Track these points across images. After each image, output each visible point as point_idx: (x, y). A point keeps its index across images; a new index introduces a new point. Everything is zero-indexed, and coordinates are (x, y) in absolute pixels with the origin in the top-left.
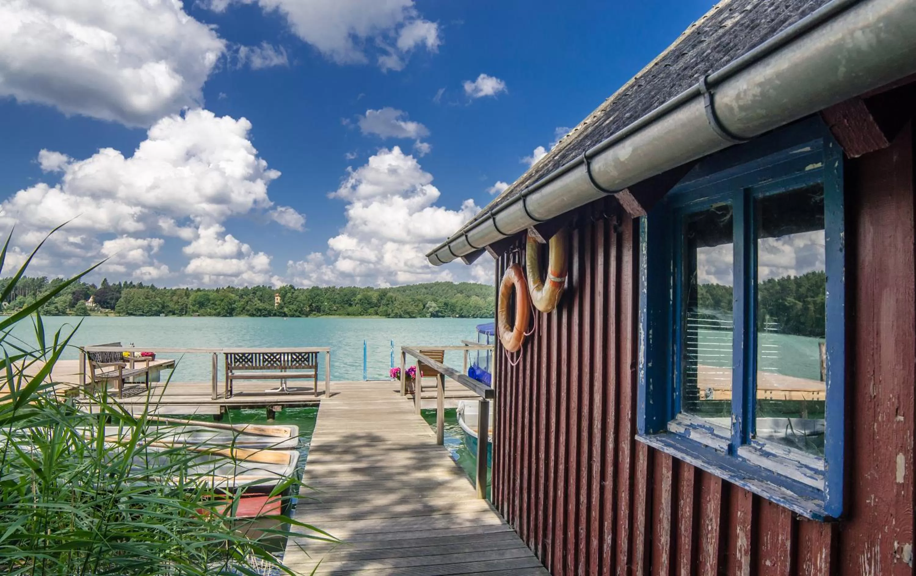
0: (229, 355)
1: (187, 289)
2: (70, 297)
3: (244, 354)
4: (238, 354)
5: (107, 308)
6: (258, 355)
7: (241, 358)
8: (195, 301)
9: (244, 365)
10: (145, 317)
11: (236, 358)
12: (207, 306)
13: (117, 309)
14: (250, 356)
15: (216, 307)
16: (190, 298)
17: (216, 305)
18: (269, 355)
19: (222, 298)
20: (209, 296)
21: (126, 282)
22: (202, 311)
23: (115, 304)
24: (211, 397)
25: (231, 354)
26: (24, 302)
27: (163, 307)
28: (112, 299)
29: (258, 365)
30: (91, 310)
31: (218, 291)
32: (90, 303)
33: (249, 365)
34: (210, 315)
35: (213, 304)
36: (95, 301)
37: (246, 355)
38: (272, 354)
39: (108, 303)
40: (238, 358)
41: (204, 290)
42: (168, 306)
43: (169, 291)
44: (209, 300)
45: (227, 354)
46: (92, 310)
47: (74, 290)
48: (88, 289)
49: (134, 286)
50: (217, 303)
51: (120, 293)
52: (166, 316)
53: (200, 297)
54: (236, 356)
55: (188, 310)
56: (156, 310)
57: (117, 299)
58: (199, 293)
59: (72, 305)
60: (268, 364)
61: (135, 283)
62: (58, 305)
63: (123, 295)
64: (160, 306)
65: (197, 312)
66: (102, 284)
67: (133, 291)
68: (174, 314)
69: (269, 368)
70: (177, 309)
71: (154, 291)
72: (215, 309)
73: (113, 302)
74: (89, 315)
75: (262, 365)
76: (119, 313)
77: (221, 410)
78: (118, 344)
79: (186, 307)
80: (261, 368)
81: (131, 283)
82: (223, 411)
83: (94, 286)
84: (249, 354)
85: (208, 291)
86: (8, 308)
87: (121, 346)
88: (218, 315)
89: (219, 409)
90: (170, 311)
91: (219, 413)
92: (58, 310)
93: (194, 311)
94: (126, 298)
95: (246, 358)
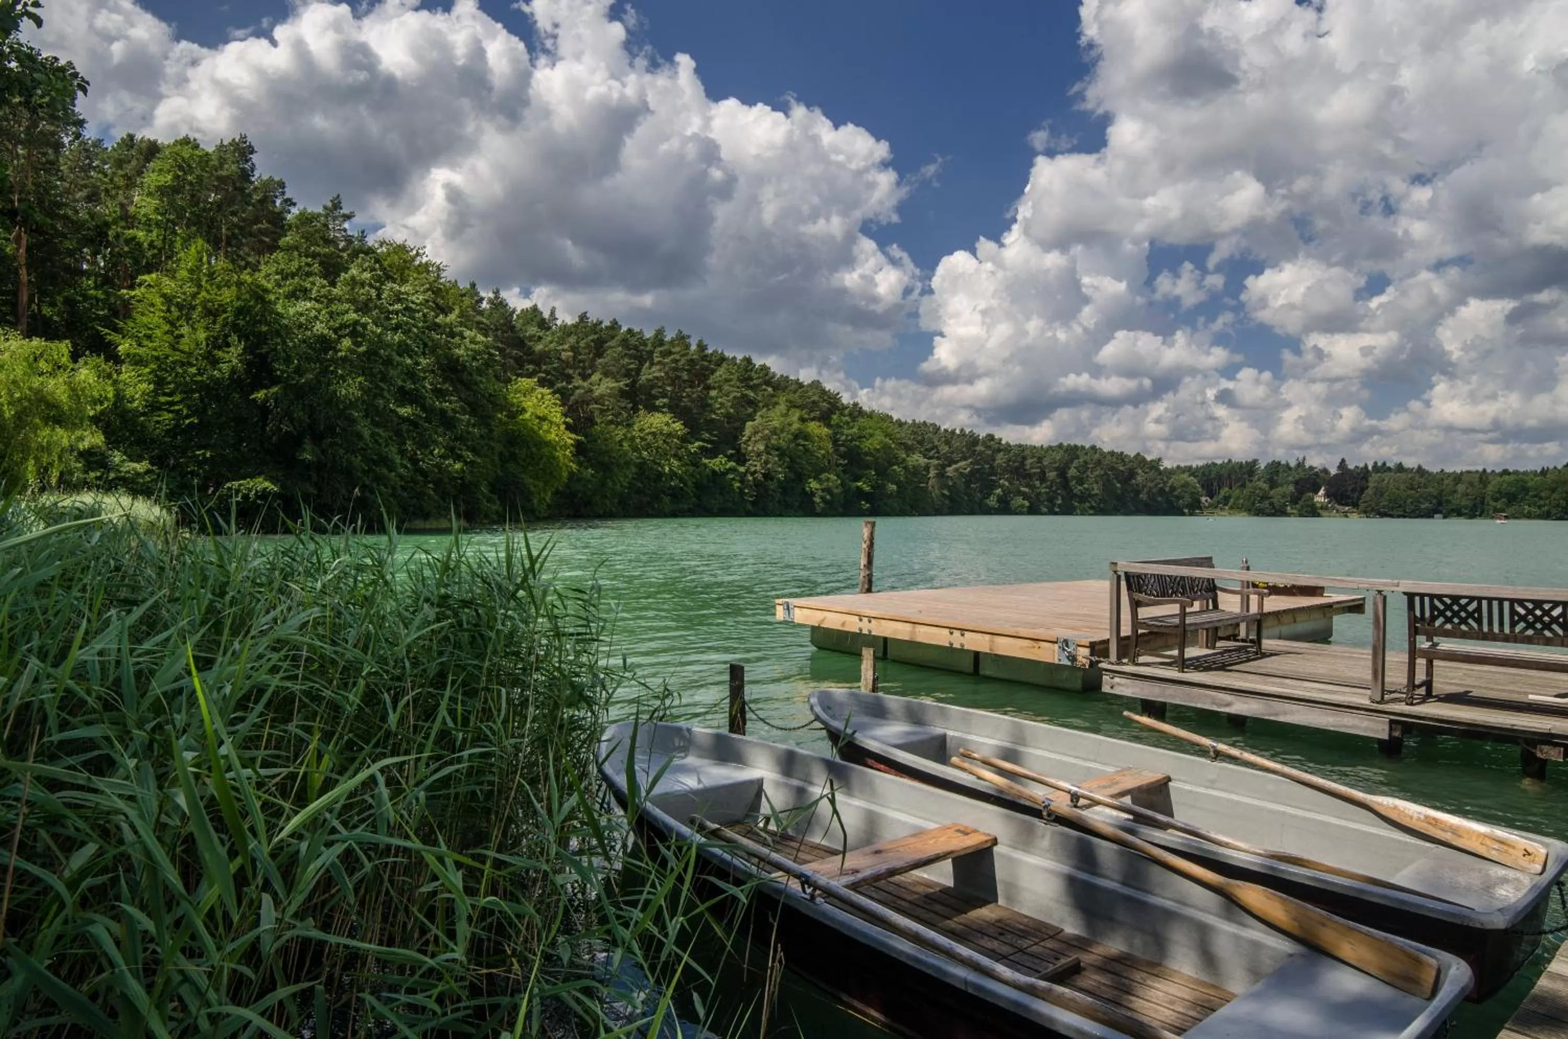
0: (1417, 599)
1: (1484, 470)
2: (1291, 488)
3: (1455, 599)
4: (1440, 597)
5: (1347, 505)
6: (1495, 604)
7: (1448, 607)
8: (1499, 492)
9: (1456, 627)
10: (1407, 520)
11: (1437, 609)
12: (1522, 500)
13: (1362, 506)
14: (1474, 605)
15: (1542, 502)
16: (1490, 488)
17: (1541, 498)
18: (1530, 606)
19: (1554, 485)
20: (1526, 482)
21: (1376, 463)
22: (1511, 510)
23: (1359, 498)
24: (1369, 692)
25: (1422, 596)
26: (1230, 497)
27: (1440, 503)
28: (1354, 490)
29: (1496, 629)
30: (1322, 508)
31: (1544, 472)
32: (1320, 498)
33: (1471, 628)
34: (1529, 516)
35: (1536, 496)
36: (1327, 495)
37: (1463, 602)
38: (1538, 604)
39: (1349, 497)
40: (1442, 607)
41: (1516, 473)
42: (1448, 502)
43: (1449, 475)
44: (1526, 490)
45: (1411, 596)
46: (1324, 508)
47: (1297, 477)
48: (1316, 474)
49: (1389, 469)
50: (1543, 494)
51: (1367, 481)
52: (1445, 517)
53: (1509, 484)
54: (1437, 602)
55: (1486, 507)
56: (1427, 509)
57: (1362, 490)
58: (1506, 478)
59: (1295, 500)
60: (1526, 629)
61: (1390, 464)
62: (1275, 500)
63: (1371, 485)
64: (1434, 501)
65: (1503, 511)
66: (1339, 467)
67: (1387, 476)
68: (1460, 514)
69: (1529, 640)
70: (1466, 507)
71: (1422, 476)
72: (1540, 507)
73: (1355, 495)
74: (1319, 515)
75: (1507, 630)
76: (1365, 512)
77: (1391, 729)
78: (1207, 562)
79: (1482, 503)
80: (1506, 639)
81: (1384, 464)
82: (1397, 734)
83: (1325, 471)
84: (1472, 599)
85: (1525, 473)
86: (1210, 506)
87: (1213, 566)
88: (1547, 516)
89: (1387, 727)
90: (1453, 510)
91: (1386, 737)
92: (1274, 507)
93: (1496, 510)
94: (1376, 488)
95: (1463, 608)
